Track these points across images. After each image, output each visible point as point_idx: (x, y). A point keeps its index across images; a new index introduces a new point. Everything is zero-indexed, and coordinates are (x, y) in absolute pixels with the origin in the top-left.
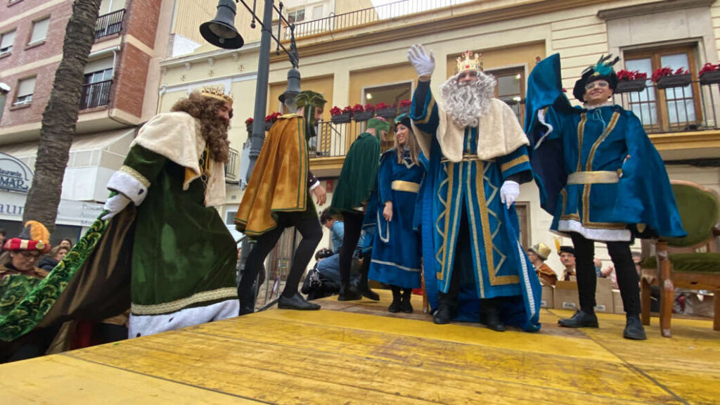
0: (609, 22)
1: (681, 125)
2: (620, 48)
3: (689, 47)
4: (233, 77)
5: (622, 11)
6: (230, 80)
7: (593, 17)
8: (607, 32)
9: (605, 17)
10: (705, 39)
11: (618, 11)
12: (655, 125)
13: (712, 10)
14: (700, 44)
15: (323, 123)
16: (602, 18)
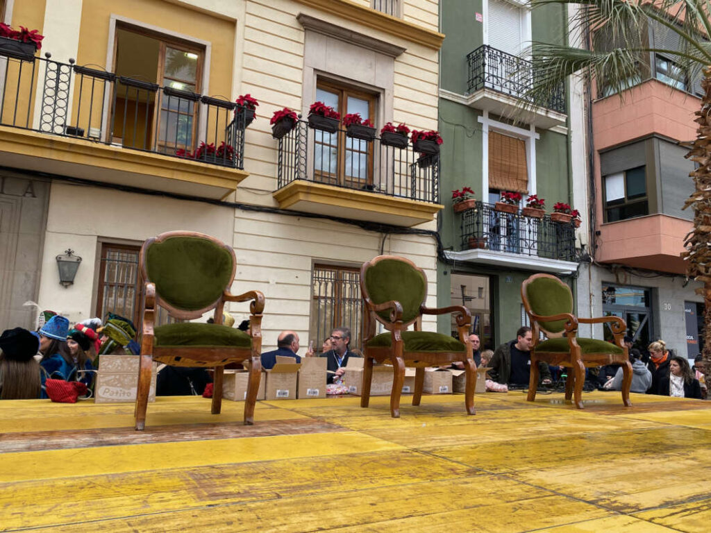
0: (308, 32)
1: (354, 180)
2: (315, 69)
3: (373, 96)
5: (324, 25)
7: (293, 17)
8: (304, 44)
10: (386, 91)
12: (333, 175)
14: (382, 96)
16: (302, 24)
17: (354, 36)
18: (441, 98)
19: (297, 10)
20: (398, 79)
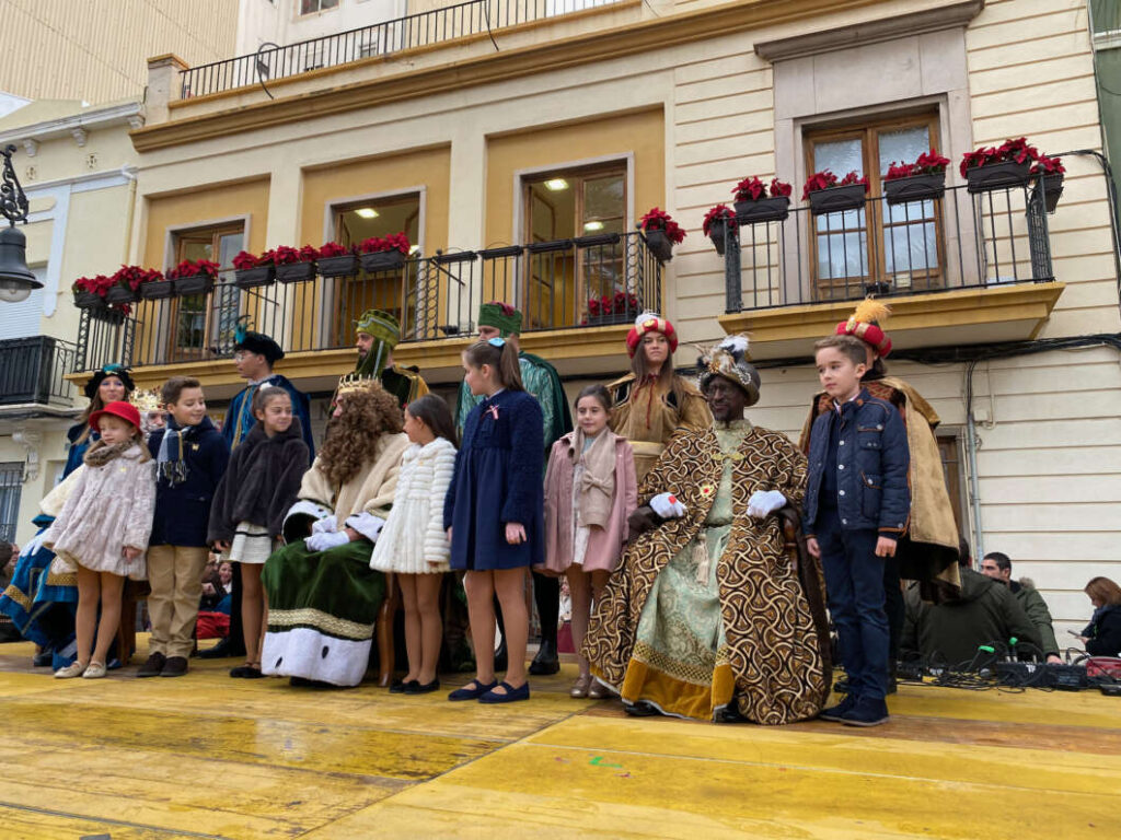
0: (778, 66)
2: (795, 120)
3: (924, 114)
4: (73, 182)
5: (804, 42)
6: (67, 189)
8: (773, 88)
9: (774, 56)
10: (951, 97)
11: (794, 44)
13: (970, 34)
14: (942, 109)
15: (224, 286)
16: (765, 58)
17: (861, 31)
18: (1098, 51)
19: (747, 43)
20: (976, 62)
